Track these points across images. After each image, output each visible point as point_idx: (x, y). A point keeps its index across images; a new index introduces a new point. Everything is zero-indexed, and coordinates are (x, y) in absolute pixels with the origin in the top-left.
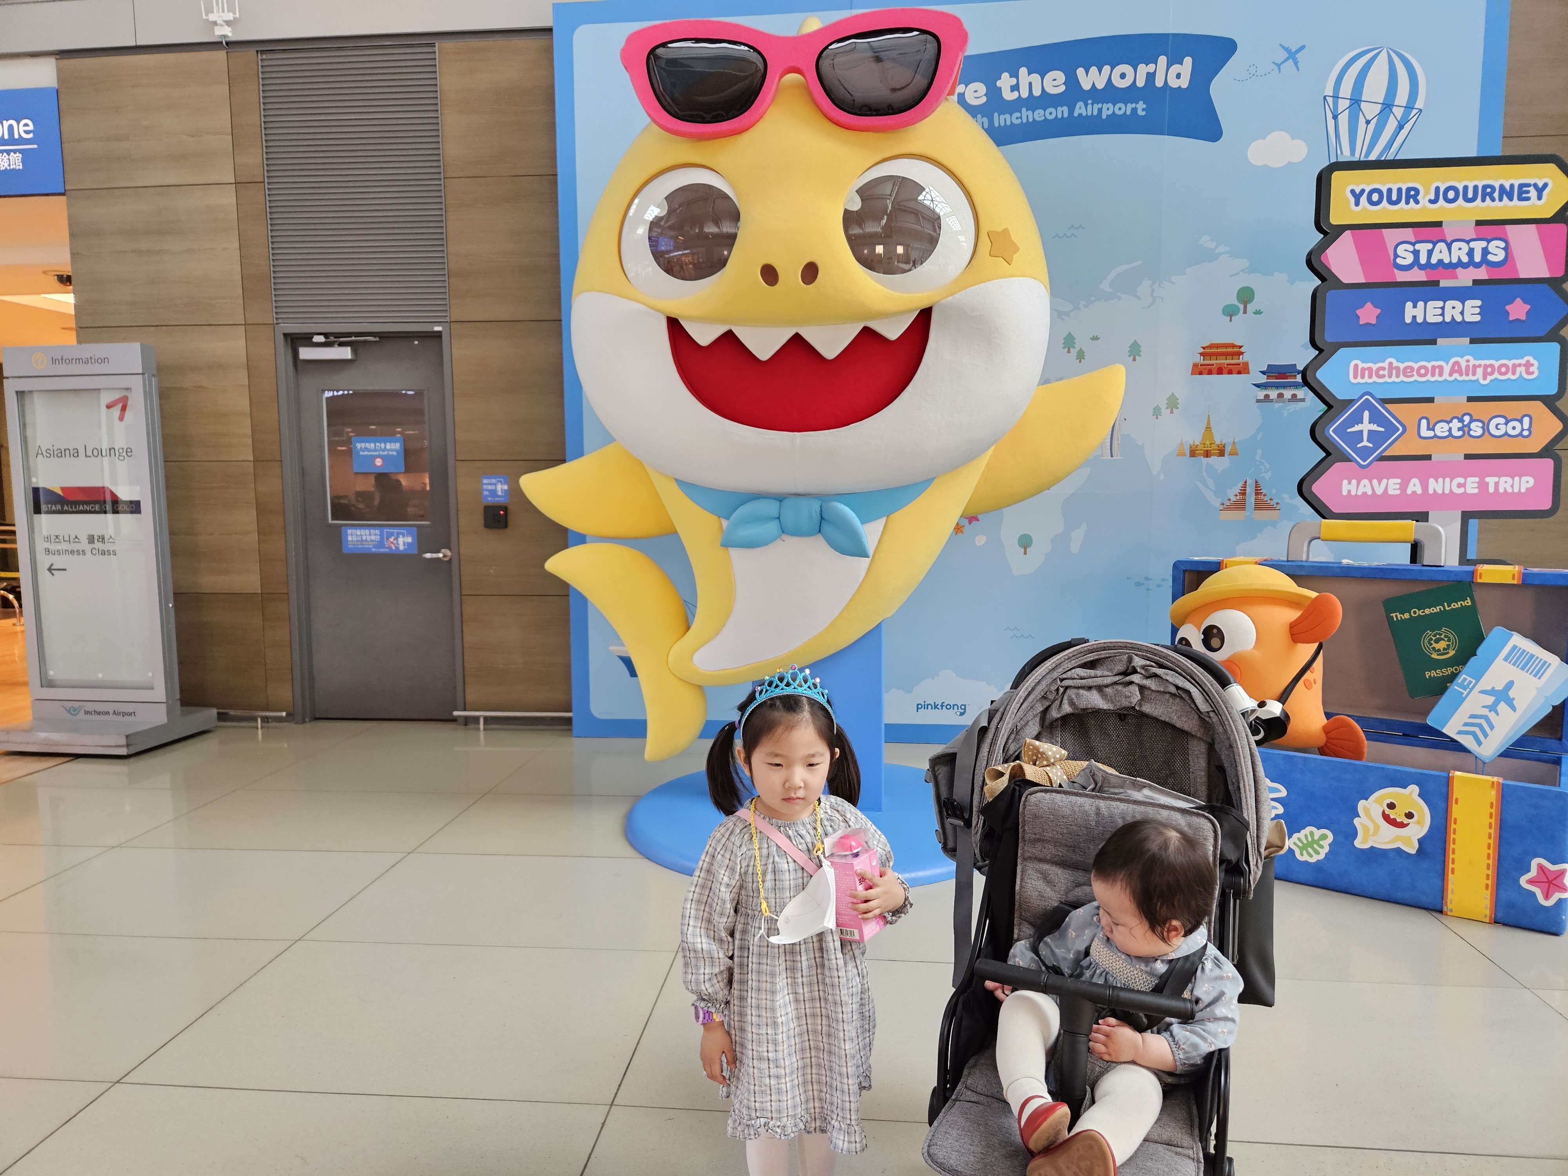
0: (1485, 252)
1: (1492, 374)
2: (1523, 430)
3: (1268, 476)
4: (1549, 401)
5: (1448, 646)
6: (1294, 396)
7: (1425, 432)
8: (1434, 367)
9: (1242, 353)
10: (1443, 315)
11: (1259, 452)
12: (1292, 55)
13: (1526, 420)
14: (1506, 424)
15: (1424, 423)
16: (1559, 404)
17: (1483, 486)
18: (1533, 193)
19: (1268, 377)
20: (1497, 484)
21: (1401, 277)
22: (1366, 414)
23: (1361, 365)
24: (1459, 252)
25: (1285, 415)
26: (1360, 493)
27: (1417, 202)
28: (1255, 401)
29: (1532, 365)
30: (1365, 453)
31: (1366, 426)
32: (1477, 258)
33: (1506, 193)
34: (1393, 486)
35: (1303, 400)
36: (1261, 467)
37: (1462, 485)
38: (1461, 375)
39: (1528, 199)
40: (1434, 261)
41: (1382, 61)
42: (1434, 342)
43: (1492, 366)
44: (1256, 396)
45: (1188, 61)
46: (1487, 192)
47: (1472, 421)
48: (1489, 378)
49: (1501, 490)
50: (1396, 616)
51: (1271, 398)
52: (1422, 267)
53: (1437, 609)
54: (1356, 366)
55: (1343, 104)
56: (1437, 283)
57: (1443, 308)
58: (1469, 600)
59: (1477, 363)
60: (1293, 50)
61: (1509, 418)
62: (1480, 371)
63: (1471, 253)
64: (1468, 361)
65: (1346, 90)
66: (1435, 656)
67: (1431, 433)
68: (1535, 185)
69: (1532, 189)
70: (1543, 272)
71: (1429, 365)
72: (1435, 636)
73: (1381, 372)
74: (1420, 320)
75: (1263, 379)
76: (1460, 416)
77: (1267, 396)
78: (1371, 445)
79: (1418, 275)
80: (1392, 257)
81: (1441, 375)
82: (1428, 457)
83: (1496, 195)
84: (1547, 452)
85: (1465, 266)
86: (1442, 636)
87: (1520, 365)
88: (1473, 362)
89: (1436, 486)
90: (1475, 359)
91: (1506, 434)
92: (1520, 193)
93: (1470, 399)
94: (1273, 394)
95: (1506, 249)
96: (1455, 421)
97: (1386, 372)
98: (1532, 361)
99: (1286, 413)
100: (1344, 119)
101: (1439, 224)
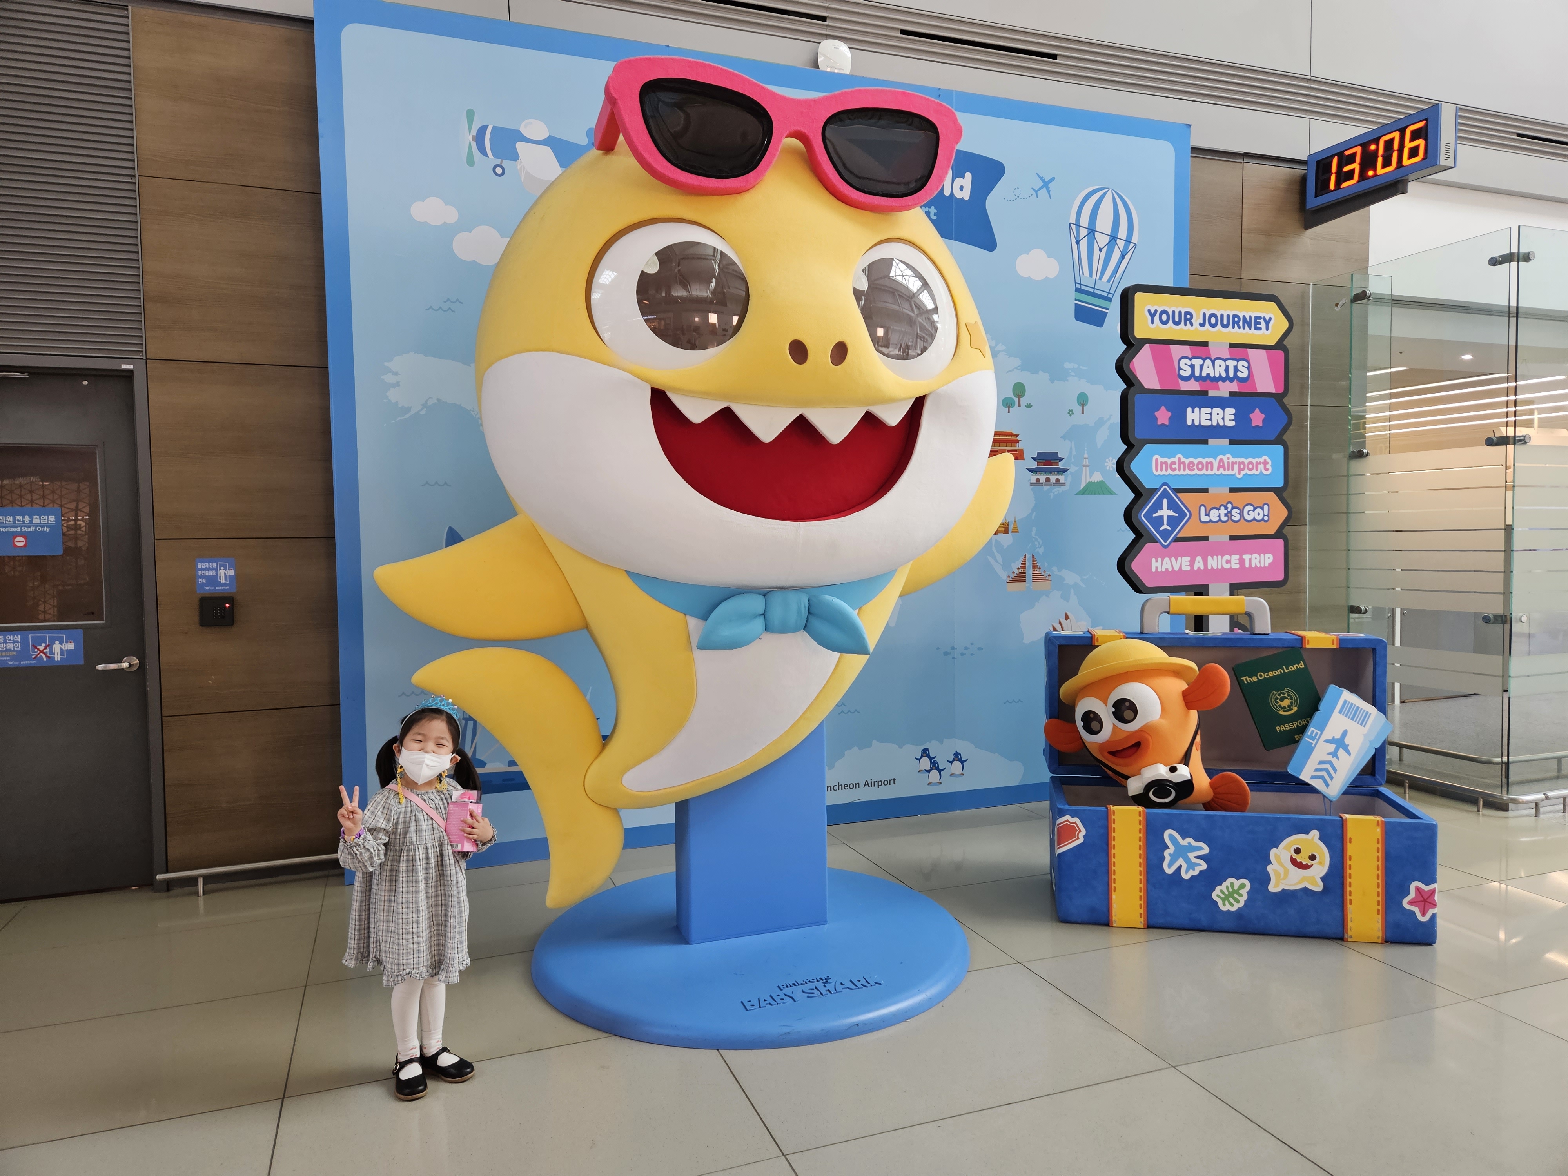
0: (1236, 369)
1: (1243, 469)
2: (1264, 515)
3: (1041, 551)
4: (1277, 491)
5: (1291, 703)
6: (1057, 480)
7: (1204, 518)
8: (1207, 463)
9: (1018, 441)
10: (1211, 420)
11: (1034, 529)
12: (1046, 184)
13: (1266, 507)
14: (1254, 511)
15: (1203, 509)
16: (1285, 495)
17: (1242, 562)
18: (1263, 325)
19: (1039, 463)
20: (1250, 560)
21: (1184, 386)
22: (1165, 501)
23: (1160, 460)
24: (1219, 370)
25: (1052, 497)
26: (1164, 570)
27: (1192, 324)
28: (1029, 484)
29: (1268, 463)
30: (1165, 534)
31: (1165, 512)
32: (1231, 375)
33: (1247, 322)
34: (1184, 563)
35: (1064, 484)
36: (1036, 543)
37: (1228, 562)
38: (1225, 470)
39: (1260, 329)
40: (1204, 375)
41: (1108, 200)
42: (1205, 442)
43: (1243, 463)
44: (1030, 480)
45: (968, 176)
46: (1235, 321)
47: (1233, 508)
48: (1243, 473)
49: (1253, 566)
50: (1246, 679)
51: (1041, 482)
52: (1197, 379)
53: (1278, 672)
54: (1157, 460)
55: (1083, 232)
56: (1206, 393)
57: (1211, 414)
58: (1302, 664)
59: (1235, 460)
60: (1046, 180)
61: (1255, 506)
62: (1236, 466)
63: (1227, 369)
64: (1228, 459)
65: (1085, 221)
66: (1282, 713)
67: (1207, 519)
68: (1264, 318)
69: (1262, 321)
70: (1272, 390)
71: (1204, 461)
72: (1279, 695)
73: (1174, 466)
74: (1197, 423)
75: (1034, 465)
76: (1225, 504)
77: (1038, 480)
78: (1169, 528)
79: (1193, 386)
80: (1177, 369)
81: (1212, 470)
82: (1206, 539)
83: (1241, 324)
84: (1279, 534)
85: (1223, 380)
86: (1286, 695)
87: (1260, 463)
88: (1232, 460)
89: (1214, 562)
90: (1233, 457)
91: (1254, 519)
92: (1256, 323)
93: (1232, 490)
94: (1042, 478)
95: (1248, 368)
96: (1222, 508)
97: (1176, 466)
98: (1268, 460)
99: (1052, 494)
100: (1084, 244)
101: (1205, 344)
